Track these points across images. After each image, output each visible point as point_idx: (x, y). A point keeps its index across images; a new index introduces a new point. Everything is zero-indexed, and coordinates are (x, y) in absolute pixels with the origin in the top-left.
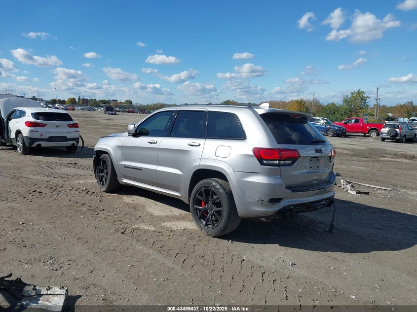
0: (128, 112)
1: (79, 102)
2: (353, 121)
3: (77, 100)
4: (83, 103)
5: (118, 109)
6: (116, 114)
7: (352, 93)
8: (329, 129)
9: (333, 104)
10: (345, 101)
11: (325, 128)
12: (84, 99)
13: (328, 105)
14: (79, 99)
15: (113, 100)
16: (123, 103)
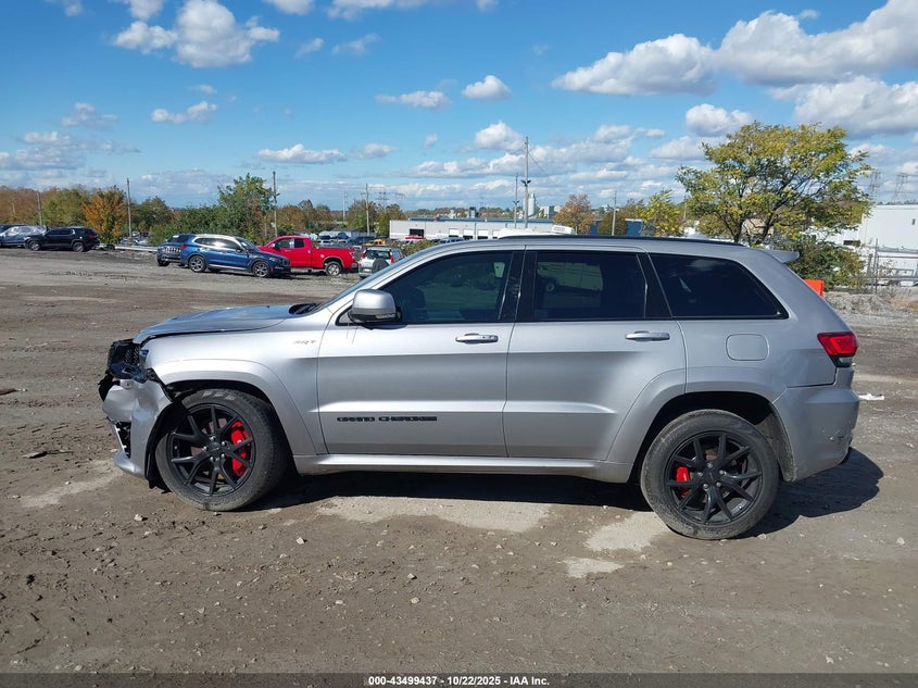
2: (292, 243)
7: (236, 182)
8: (256, 262)
9: (158, 201)
10: (224, 198)
11: (248, 261)
13: (147, 203)
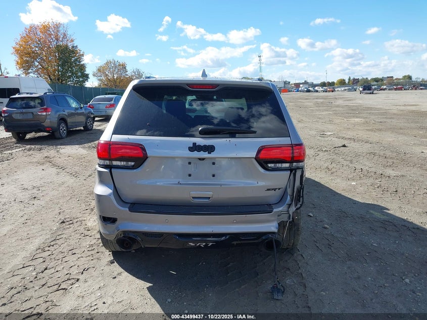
0: (396, 89)
1: (349, 82)
3: (347, 81)
4: (353, 84)
5: (385, 87)
6: (373, 93)
12: (354, 79)
14: (349, 79)
15: (388, 77)
16: (399, 79)
